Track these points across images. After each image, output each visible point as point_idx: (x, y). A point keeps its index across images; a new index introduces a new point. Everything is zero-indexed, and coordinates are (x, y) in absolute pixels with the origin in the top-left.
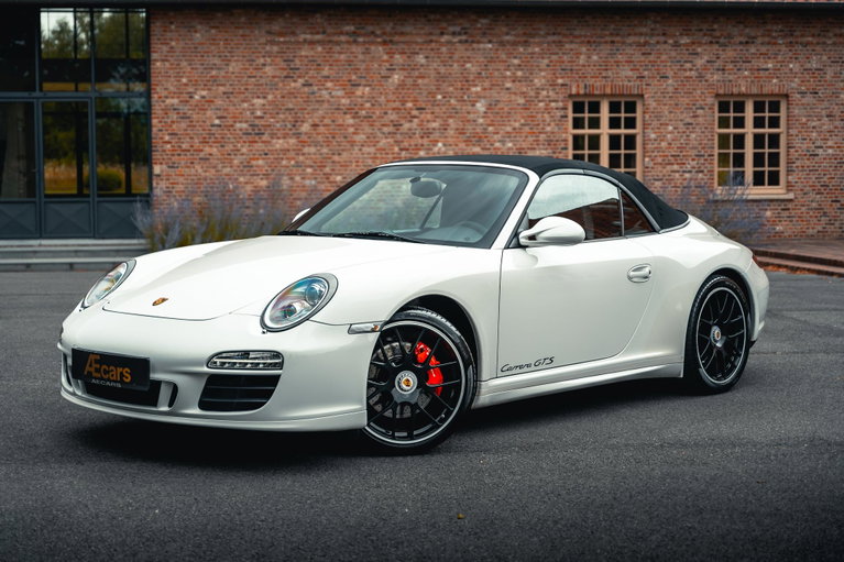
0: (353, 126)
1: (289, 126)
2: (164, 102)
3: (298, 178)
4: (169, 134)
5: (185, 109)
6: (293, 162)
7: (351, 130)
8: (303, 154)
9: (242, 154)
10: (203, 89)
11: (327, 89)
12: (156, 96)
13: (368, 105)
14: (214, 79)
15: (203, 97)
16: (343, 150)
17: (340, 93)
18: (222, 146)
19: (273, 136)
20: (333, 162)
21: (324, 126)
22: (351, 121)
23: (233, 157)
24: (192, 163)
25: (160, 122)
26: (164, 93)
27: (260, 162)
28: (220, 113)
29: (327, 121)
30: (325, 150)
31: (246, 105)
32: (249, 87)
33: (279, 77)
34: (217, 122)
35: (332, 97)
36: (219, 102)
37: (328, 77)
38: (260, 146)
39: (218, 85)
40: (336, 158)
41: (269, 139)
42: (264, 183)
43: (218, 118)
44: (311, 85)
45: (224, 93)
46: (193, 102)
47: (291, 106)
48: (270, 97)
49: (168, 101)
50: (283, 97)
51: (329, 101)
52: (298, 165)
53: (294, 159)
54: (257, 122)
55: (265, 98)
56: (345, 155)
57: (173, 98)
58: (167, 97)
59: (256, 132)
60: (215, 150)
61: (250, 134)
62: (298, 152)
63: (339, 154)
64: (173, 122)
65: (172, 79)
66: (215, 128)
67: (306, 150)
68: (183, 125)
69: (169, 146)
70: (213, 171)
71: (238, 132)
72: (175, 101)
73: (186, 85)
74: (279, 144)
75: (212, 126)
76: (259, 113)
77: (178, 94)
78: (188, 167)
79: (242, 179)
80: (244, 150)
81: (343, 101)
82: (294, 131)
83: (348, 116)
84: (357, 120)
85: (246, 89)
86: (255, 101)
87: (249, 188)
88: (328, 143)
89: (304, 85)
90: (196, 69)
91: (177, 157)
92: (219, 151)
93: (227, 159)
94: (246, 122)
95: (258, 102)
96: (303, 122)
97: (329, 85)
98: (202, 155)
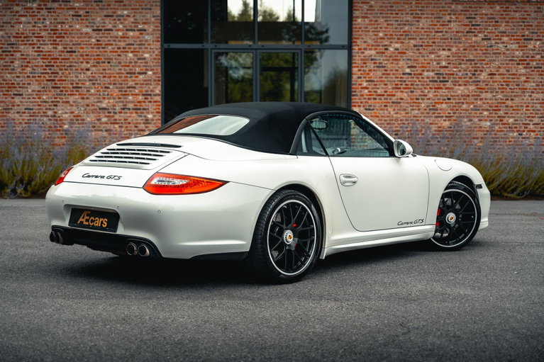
0: (524, 75)
1: (470, 75)
2: (363, 53)
3: (476, 120)
4: (367, 81)
5: (380, 59)
6: (472, 106)
7: (523, 78)
8: (481, 99)
9: (429, 99)
10: (397, 43)
11: (503, 43)
12: (357, 48)
13: (538, 57)
14: (407, 33)
15: (397, 49)
16: (515, 96)
17: (514, 47)
18: (412, 92)
19: (455, 83)
20: (507, 106)
21: (499, 74)
22: (523, 71)
23: (420, 101)
24: (386, 106)
25: (359, 70)
26: (364, 46)
27: (444, 106)
28: (410, 63)
29: (502, 71)
30: (500, 96)
31: (433, 56)
32: (436, 41)
33: (463, 32)
34: (408, 71)
35: (508, 50)
36: (410, 53)
37: (505, 33)
38: (443, 92)
39: (409, 39)
40: (509, 103)
41: (452, 86)
42: (447, 124)
43: (409, 67)
44: (490, 39)
45: (415, 46)
46: (388, 53)
47: (471, 57)
48: (454, 50)
49: (367, 53)
50: (464, 50)
51: (504, 53)
52: (476, 108)
53: (473, 103)
54: (442, 71)
55: (449, 50)
56: (517, 100)
57: (371, 49)
58: (365, 49)
59: (441, 80)
60: (406, 95)
61: (436, 81)
62: (477, 97)
63: (512, 100)
64: (370, 70)
65: (371, 34)
66: (406, 76)
67: (483, 96)
68: (379, 73)
69: (366, 91)
70: (403, 113)
71: (425, 79)
72: (373, 52)
73: (381, 38)
74: (460, 90)
75: (403, 74)
76: (444, 64)
77: (376, 46)
78: (382, 110)
79: (427, 120)
80: (430, 95)
81: (517, 53)
82: (473, 79)
83: (521, 66)
84: (528, 70)
85: (434, 43)
86: (441, 52)
87: (434, 128)
88: (503, 90)
89: (483, 39)
90: (392, 25)
91: (372, 101)
92: (409, 96)
93: (415, 103)
94: (433, 71)
95: (444, 53)
96: (482, 71)
97: (505, 39)
98: (394, 99)
